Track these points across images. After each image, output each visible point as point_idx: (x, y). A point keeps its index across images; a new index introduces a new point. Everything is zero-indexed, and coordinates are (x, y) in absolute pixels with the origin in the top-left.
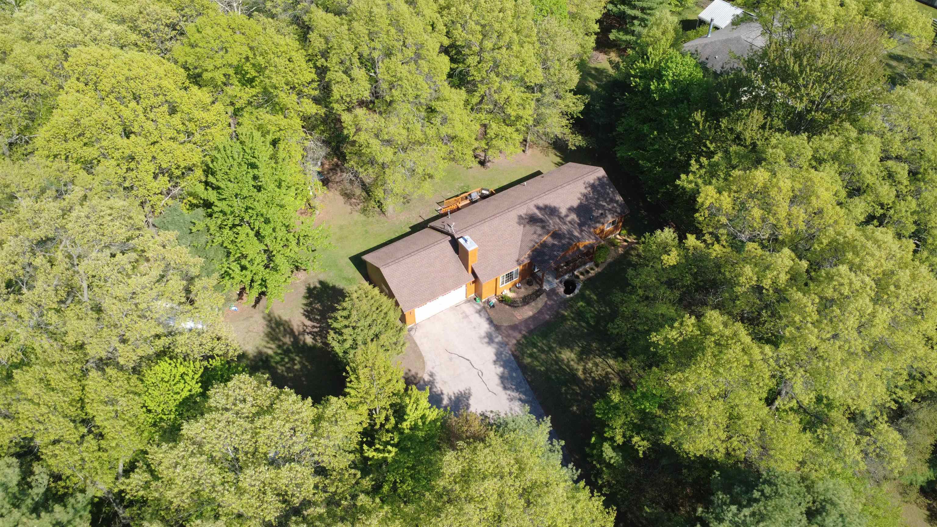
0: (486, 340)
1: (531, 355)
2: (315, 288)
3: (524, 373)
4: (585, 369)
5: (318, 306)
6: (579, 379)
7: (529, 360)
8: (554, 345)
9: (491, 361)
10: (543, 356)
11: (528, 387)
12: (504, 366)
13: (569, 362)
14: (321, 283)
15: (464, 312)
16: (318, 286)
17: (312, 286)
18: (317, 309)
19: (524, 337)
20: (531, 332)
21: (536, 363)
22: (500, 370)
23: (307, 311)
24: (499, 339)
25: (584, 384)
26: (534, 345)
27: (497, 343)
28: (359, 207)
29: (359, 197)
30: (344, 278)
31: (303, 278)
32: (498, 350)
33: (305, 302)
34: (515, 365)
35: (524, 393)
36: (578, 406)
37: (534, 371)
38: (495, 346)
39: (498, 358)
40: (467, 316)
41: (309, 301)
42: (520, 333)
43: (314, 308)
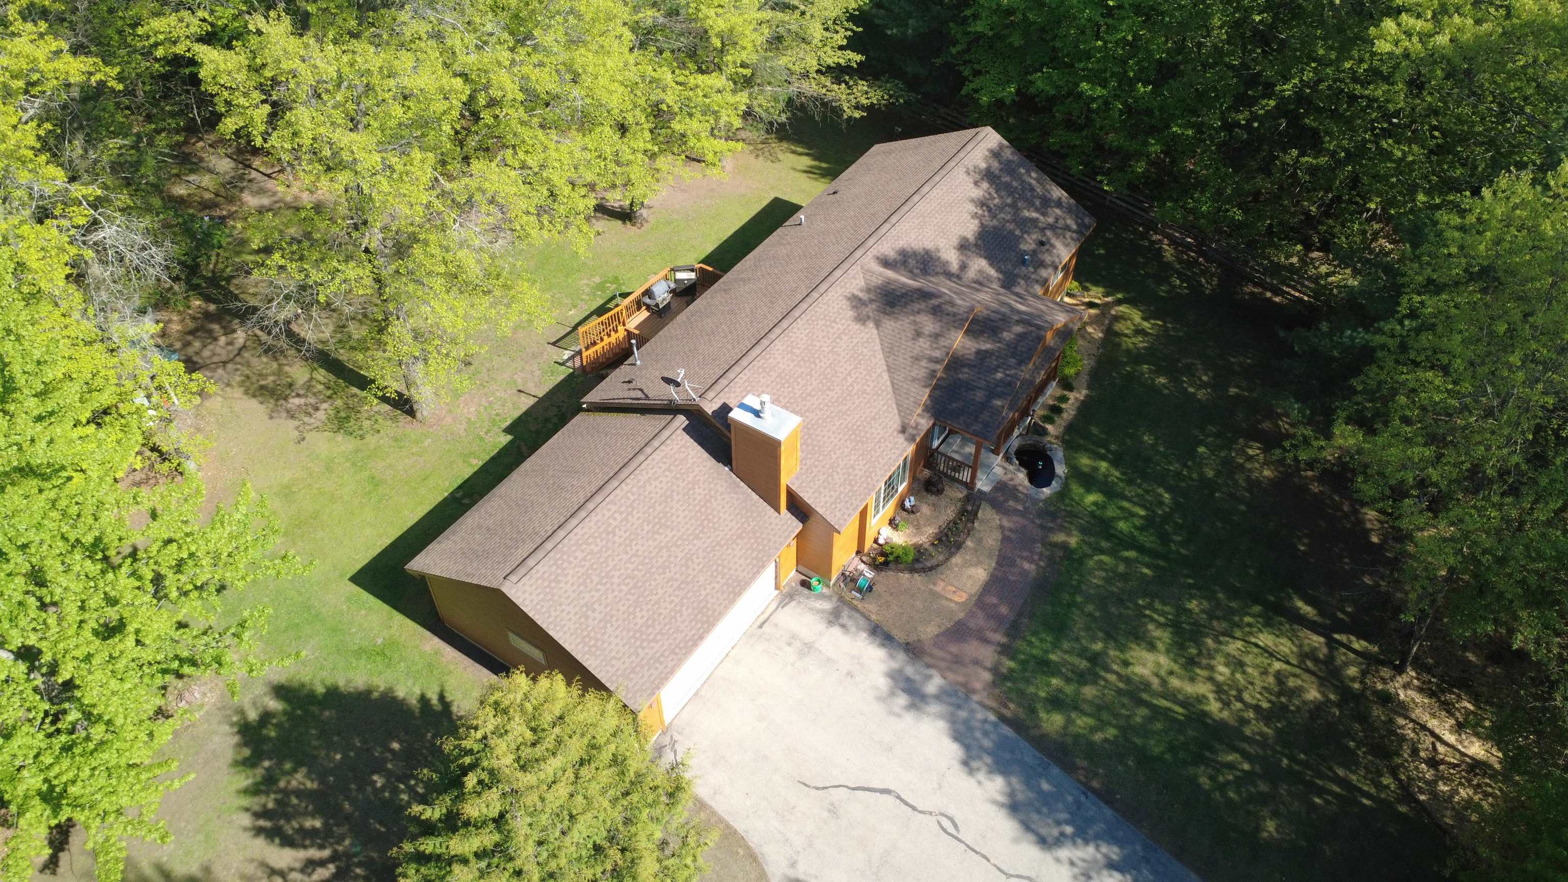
0: (902, 700)
1: (1056, 702)
2: (266, 717)
3: (1069, 768)
4: (1219, 690)
5: (300, 780)
6: (1222, 723)
7: (1057, 719)
8: (1098, 646)
9: (957, 766)
10: (1089, 691)
11: (1108, 812)
12: (1001, 767)
13: (1164, 682)
14: (281, 691)
15: (794, 637)
16: (274, 705)
17: (253, 715)
18: (299, 793)
19: (1005, 650)
20: (1014, 630)
21: (1082, 722)
22: (996, 786)
23: (263, 814)
24: (934, 684)
25: (1246, 739)
26: (1045, 666)
27: (937, 697)
28: (321, 415)
29: (308, 386)
30: (360, 652)
31: (212, 699)
32: (952, 720)
33: (244, 780)
34: (1029, 754)
35: (1110, 837)
36: (1275, 814)
37: (1091, 751)
38: (934, 708)
39: (967, 747)
40: (808, 648)
41: (259, 772)
42: (986, 641)
43: (286, 792)
